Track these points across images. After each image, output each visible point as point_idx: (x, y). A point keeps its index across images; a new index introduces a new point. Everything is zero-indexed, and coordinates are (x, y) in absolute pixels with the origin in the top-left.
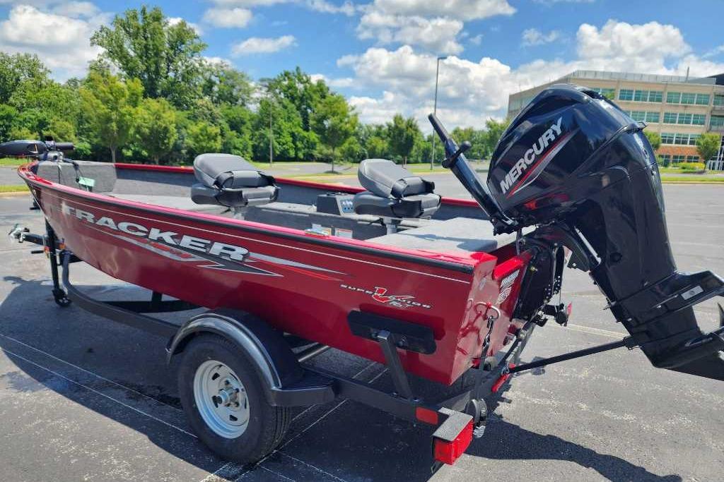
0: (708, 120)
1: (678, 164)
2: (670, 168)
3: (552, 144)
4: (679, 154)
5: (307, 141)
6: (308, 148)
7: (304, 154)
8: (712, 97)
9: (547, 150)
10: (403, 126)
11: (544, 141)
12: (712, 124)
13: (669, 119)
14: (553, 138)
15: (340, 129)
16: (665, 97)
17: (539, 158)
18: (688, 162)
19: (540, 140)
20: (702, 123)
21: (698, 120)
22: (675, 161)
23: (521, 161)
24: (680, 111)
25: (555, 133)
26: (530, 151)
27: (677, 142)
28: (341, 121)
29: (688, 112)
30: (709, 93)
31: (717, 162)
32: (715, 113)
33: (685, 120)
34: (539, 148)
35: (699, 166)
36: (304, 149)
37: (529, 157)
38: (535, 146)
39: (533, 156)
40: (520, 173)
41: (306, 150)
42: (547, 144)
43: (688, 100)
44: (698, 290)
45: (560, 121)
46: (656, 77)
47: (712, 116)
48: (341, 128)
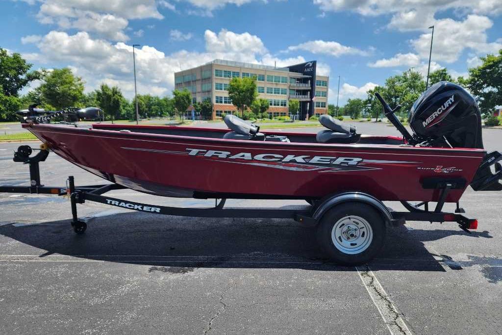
0: (288, 92)
1: (276, 117)
2: (273, 120)
3: (450, 106)
4: (276, 111)
5: (9, 104)
6: (11, 110)
7: (7, 115)
8: (289, 79)
9: (448, 108)
10: (110, 93)
11: (446, 104)
12: (290, 94)
13: (270, 91)
14: (450, 103)
15: (69, 95)
16: (266, 78)
17: (444, 111)
18: (281, 116)
19: (445, 104)
20: (286, 94)
21: (283, 92)
22: (275, 116)
23: (436, 113)
24: (274, 86)
25: (451, 101)
26: (440, 109)
27: (275, 105)
28: (70, 90)
29: (278, 87)
30: (286, 76)
31: (297, 116)
32: (291, 88)
33: (277, 91)
34: (444, 107)
35: (287, 118)
36: (7, 110)
37: (440, 111)
38: (442, 106)
39: (441, 111)
40: (434, 118)
41: (9, 112)
42: (448, 106)
43: (277, 80)
44: (493, 158)
45: (453, 97)
46: (252, 65)
47: (290, 89)
48: (70, 93)
